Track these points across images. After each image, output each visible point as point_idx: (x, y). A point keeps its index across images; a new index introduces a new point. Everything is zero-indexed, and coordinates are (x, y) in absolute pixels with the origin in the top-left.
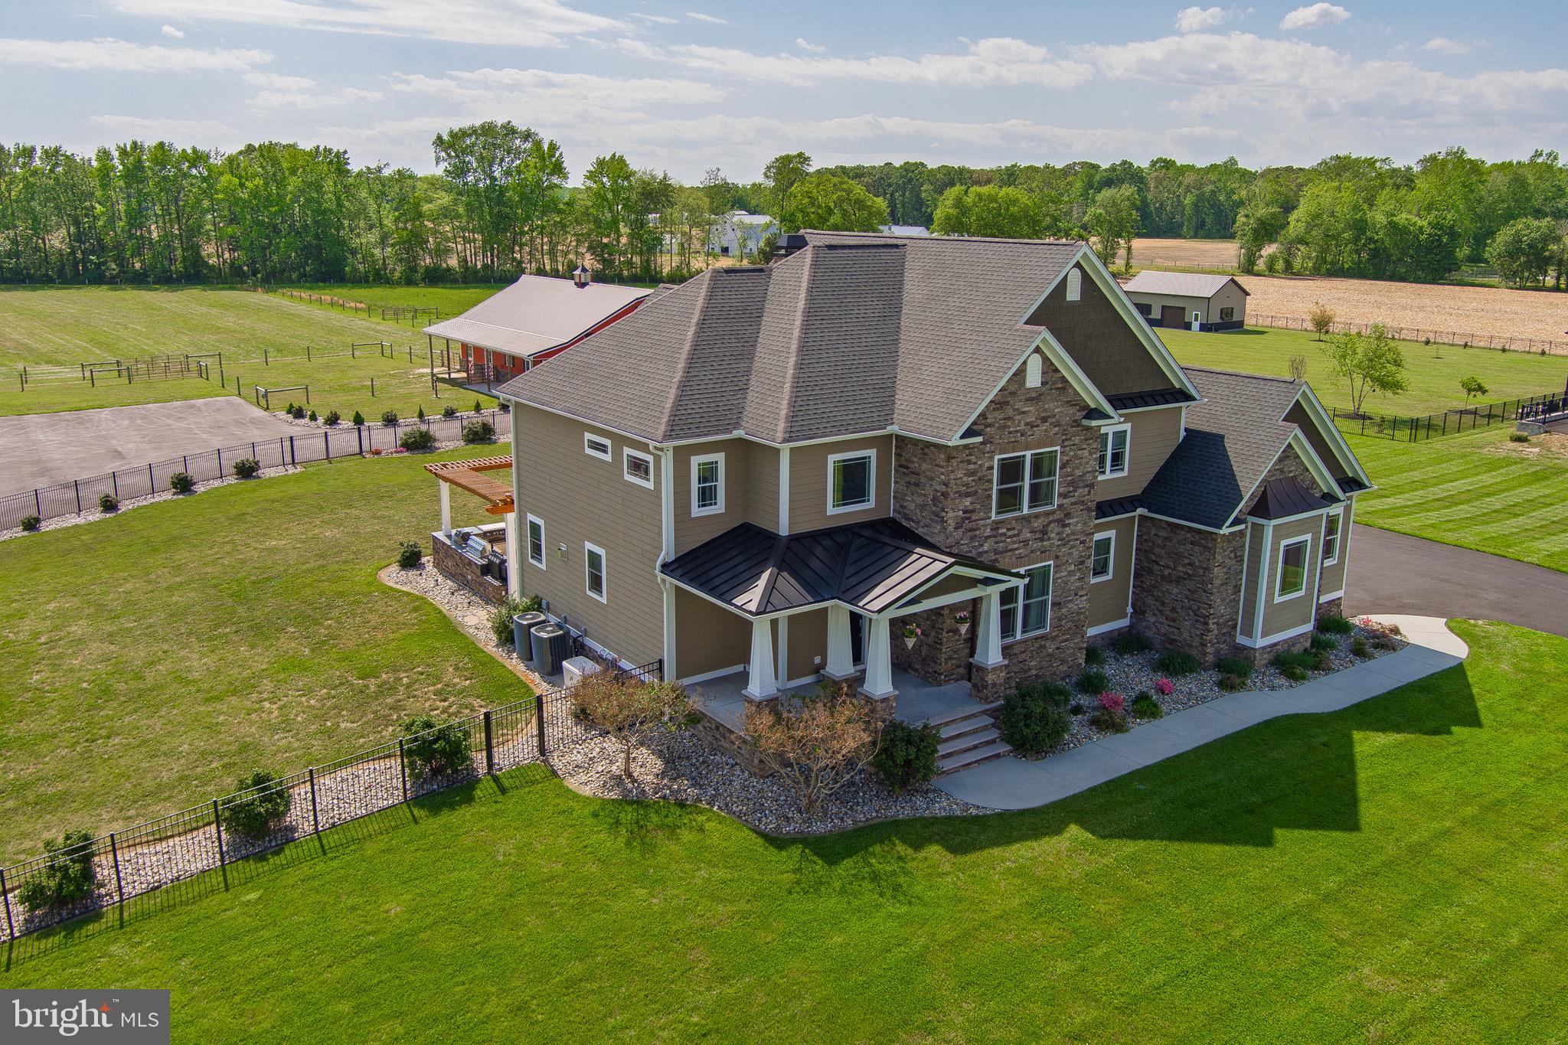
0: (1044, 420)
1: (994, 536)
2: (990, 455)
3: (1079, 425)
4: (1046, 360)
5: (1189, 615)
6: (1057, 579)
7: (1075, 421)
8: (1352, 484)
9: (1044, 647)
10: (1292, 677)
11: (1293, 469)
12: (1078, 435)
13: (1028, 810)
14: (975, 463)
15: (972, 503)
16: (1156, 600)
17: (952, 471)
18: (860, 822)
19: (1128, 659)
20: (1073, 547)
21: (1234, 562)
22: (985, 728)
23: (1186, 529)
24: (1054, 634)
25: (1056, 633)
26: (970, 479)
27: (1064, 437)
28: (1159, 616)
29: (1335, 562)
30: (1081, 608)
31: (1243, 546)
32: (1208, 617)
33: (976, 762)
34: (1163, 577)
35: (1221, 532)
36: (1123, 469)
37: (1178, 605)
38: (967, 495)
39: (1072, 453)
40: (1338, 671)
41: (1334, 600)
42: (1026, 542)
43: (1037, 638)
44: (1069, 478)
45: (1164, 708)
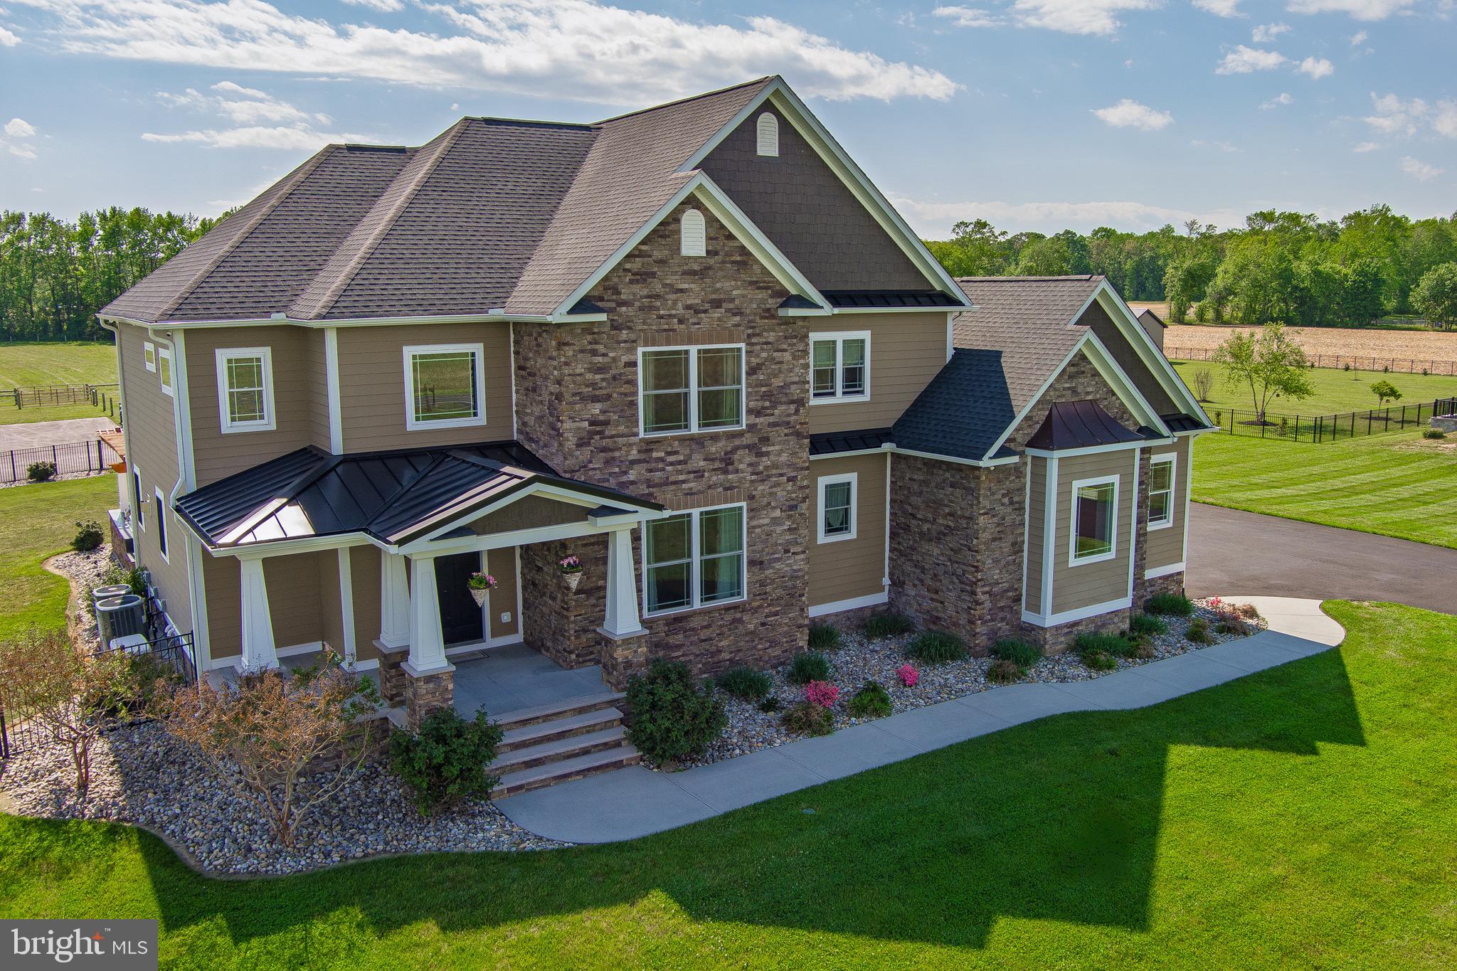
0: (717, 304)
1: (644, 461)
2: (628, 345)
3: (773, 317)
4: (711, 221)
5: (952, 582)
6: (754, 527)
7: (768, 310)
8: (1184, 422)
9: (740, 621)
10: (1094, 664)
11: (1090, 389)
12: (773, 330)
13: (610, 844)
14: (604, 355)
15: (603, 412)
16: (916, 566)
17: (566, 364)
18: (354, 857)
19: (877, 643)
20: (777, 485)
21: (1009, 509)
22: (607, 725)
23: (944, 467)
24: (755, 604)
25: (758, 604)
26: (598, 377)
27: (750, 331)
28: (920, 587)
29: (1170, 525)
30: (795, 571)
31: (1023, 488)
32: (975, 583)
33: (578, 773)
34: (922, 534)
35: (981, 464)
36: (862, 392)
37: (941, 570)
38: (595, 399)
39: (764, 355)
40: (1162, 659)
41: (1172, 575)
42: (699, 474)
43: (728, 609)
44: (763, 389)
45: (898, 704)
